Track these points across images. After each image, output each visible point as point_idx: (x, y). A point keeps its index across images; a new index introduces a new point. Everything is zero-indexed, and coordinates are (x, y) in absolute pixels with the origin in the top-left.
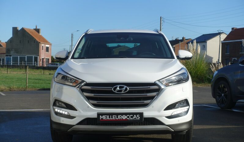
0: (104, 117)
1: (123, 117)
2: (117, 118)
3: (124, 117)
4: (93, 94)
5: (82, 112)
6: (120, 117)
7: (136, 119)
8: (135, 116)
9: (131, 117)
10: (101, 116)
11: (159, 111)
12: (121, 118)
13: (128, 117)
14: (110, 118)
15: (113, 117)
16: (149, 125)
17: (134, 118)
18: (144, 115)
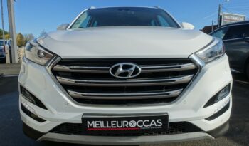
0: (94, 124)
1: (130, 124)
2: (120, 125)
3: (133, 124)
4: (74, 80)
5: (55, 112)
6: (126, 123)
7: (154, 126)
8: (153, 121)
9: (146, 123)
10: (88, 122)
11: (196, 109)
12: (127, 125)
13: (140, 124)
14: (105, 125)
15: (112, 124)
16: (176, 132)
17: (151, 124)
18: (170, 118)
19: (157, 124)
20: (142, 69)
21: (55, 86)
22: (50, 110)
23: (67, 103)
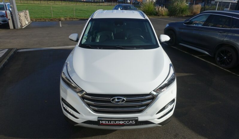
0: (104, 122)
1: (120, 122)
2: (115, 123)
3: (121, 123)
5: (84, 116)
6: (118, 122)
7: (131, 123)
8: (131, 121)
10: (101, 121)
11: (152, 115)
13: (125, 122)
14: (109, 123)
17: (130, 123)
18: (139, 120)
19: (133, 122)
20: (126, 99)
21: (84, 105)
22: (82, 115)
23: (90, 112)
